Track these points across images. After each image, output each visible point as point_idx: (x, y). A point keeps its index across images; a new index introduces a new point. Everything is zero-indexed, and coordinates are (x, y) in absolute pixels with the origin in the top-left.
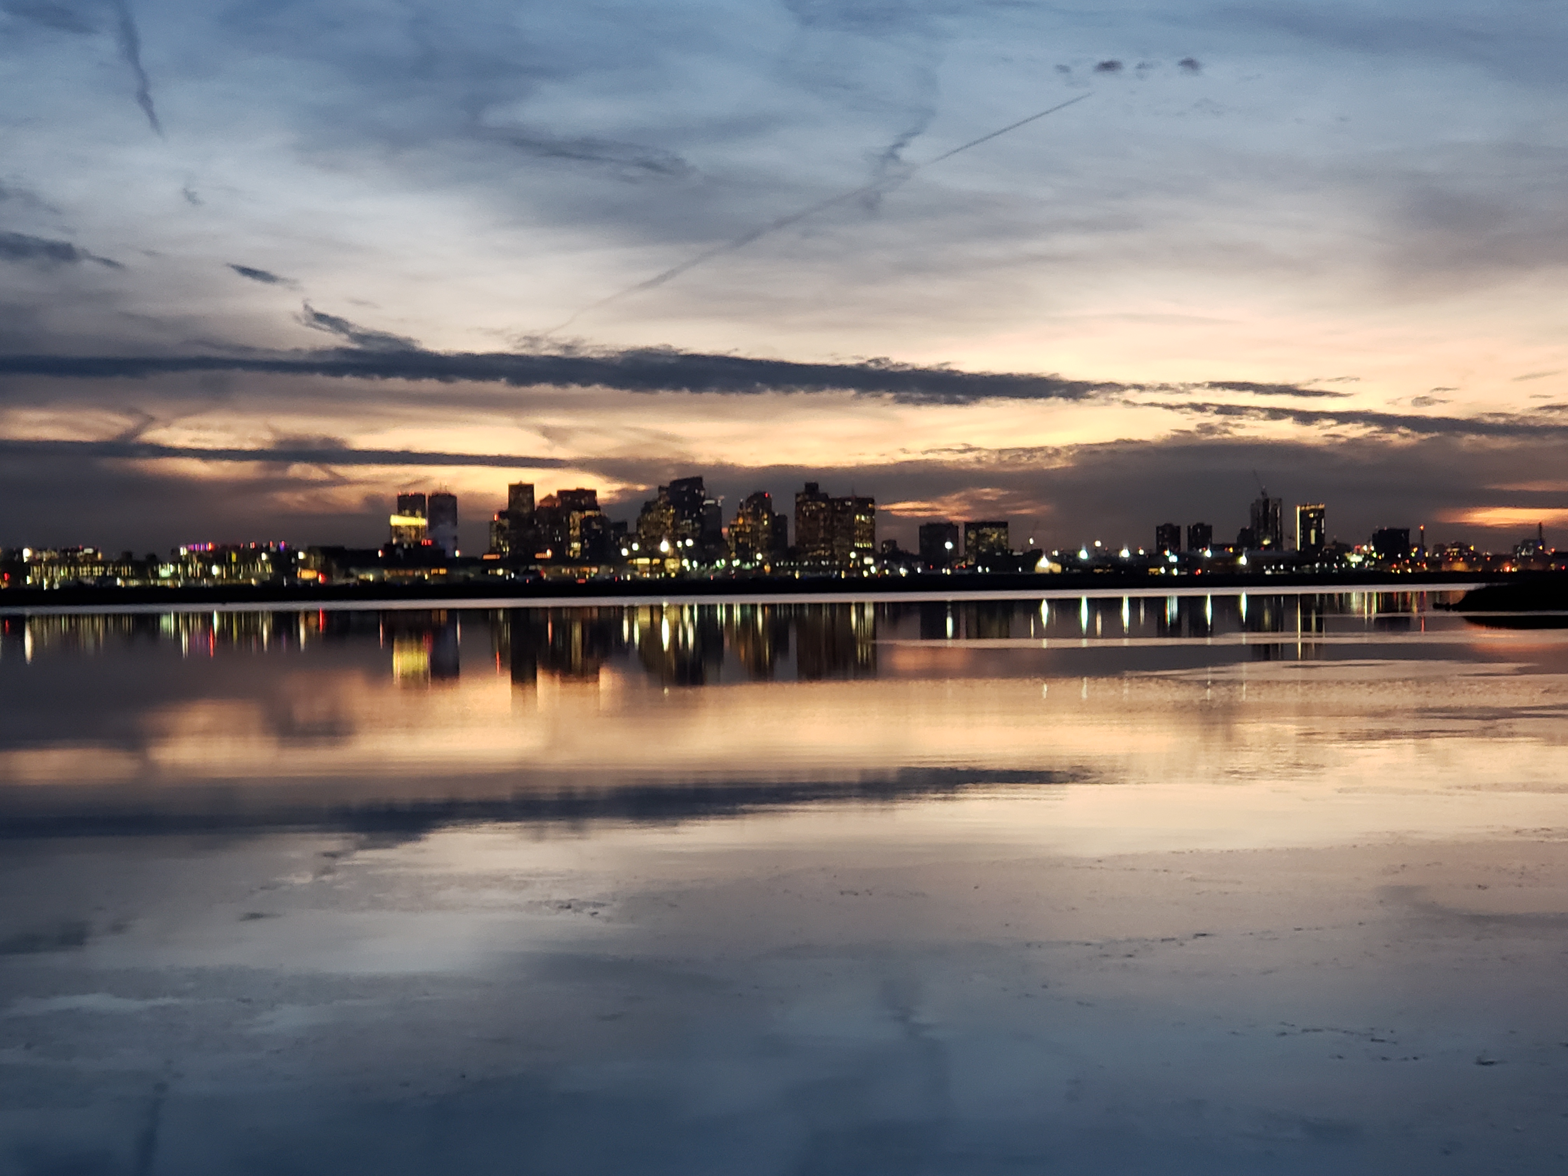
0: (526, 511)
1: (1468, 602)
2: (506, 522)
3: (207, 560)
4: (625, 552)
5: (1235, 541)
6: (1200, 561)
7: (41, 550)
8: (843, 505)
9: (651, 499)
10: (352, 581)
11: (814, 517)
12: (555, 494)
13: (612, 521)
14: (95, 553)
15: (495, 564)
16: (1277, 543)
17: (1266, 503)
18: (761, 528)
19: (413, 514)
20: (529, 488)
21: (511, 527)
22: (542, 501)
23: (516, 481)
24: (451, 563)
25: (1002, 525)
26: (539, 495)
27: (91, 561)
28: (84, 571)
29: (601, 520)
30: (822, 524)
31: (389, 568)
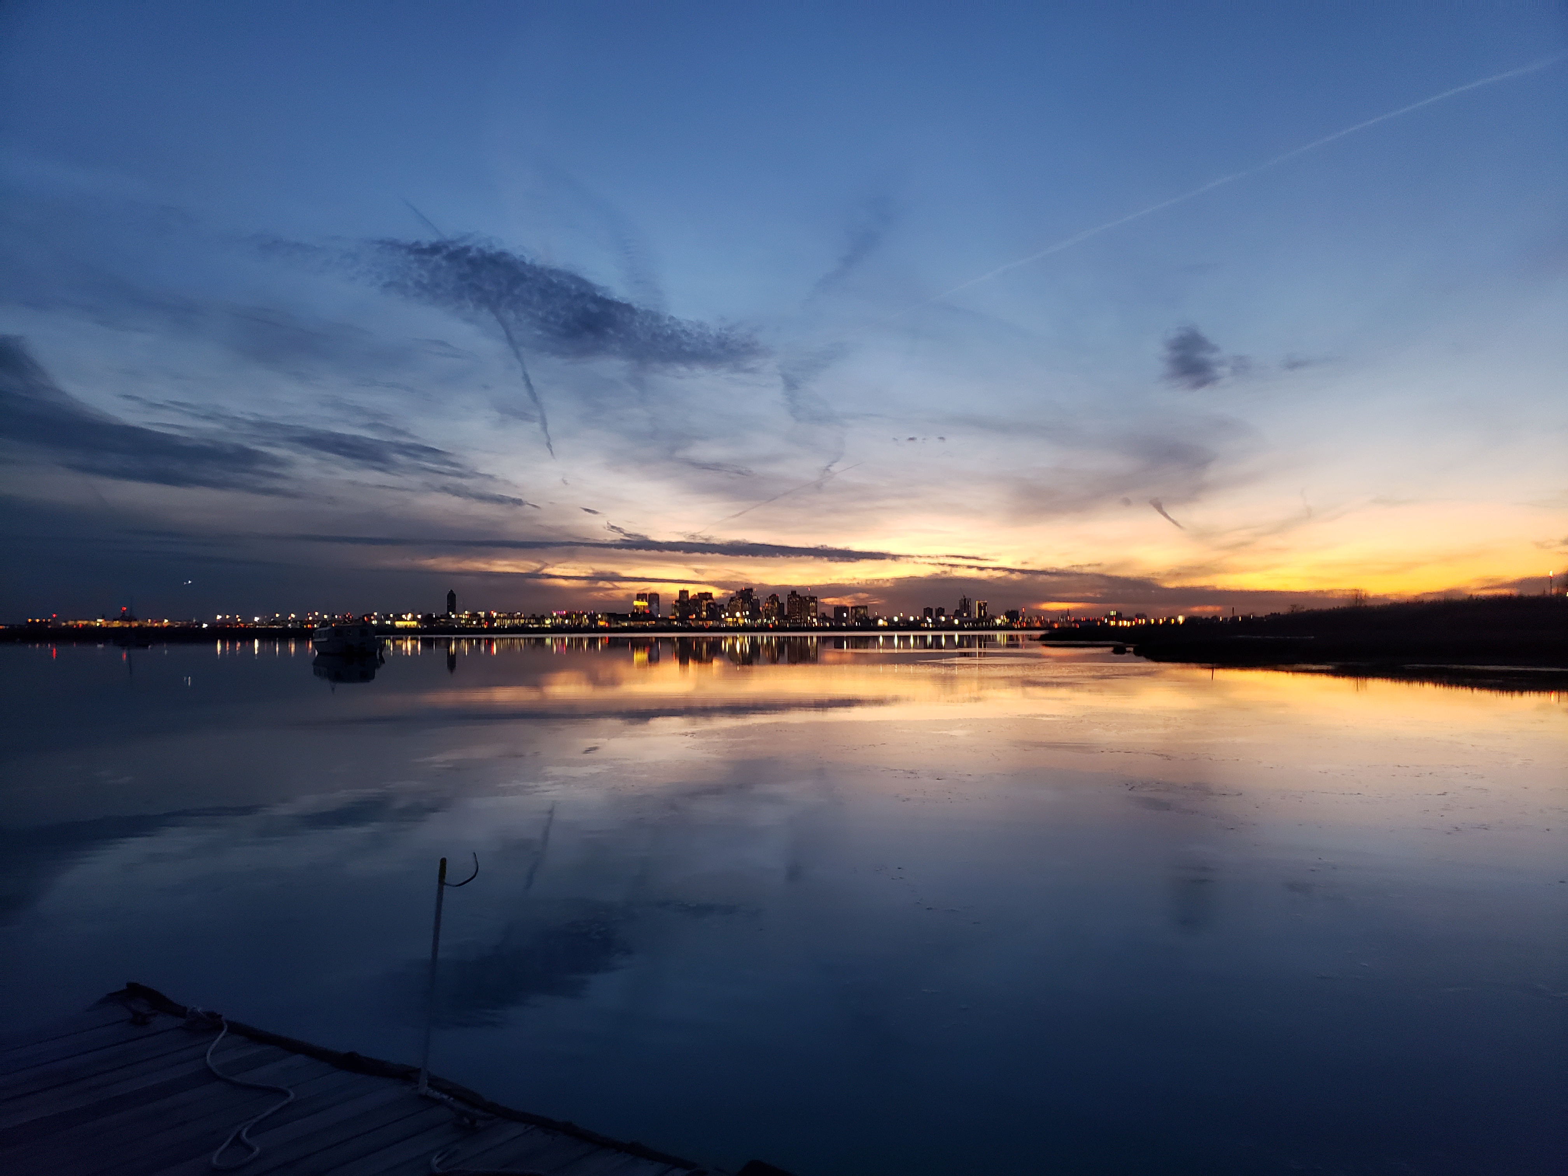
0: (685, 600)
1: (1042, 638)
2: (678, 604)
3: (564, 617)
4: (723, 616)
5: (953, 614)
6: (940, 621)
7: (500, 613)
8: (805, 599)
9: (733, 596)
10: (619, 626)
11: (794, 604)
12: (697, 594)
13: (718, 604)
14: (521, 614)
15: (674, 620)
16: (969, 615)
17: (965, 600)
18: (775, 608)
19: (642, 601)
20: (687, 592)
21: (680, 606)
22: (692, 597)
23: (682, 589)
24: (656, 619)
25: (866, 607)
26: (690, 595)
27: (519, 617)
28: (517, 621)
29: (714, 604)
30: (797, 606)
31: (633, 621)
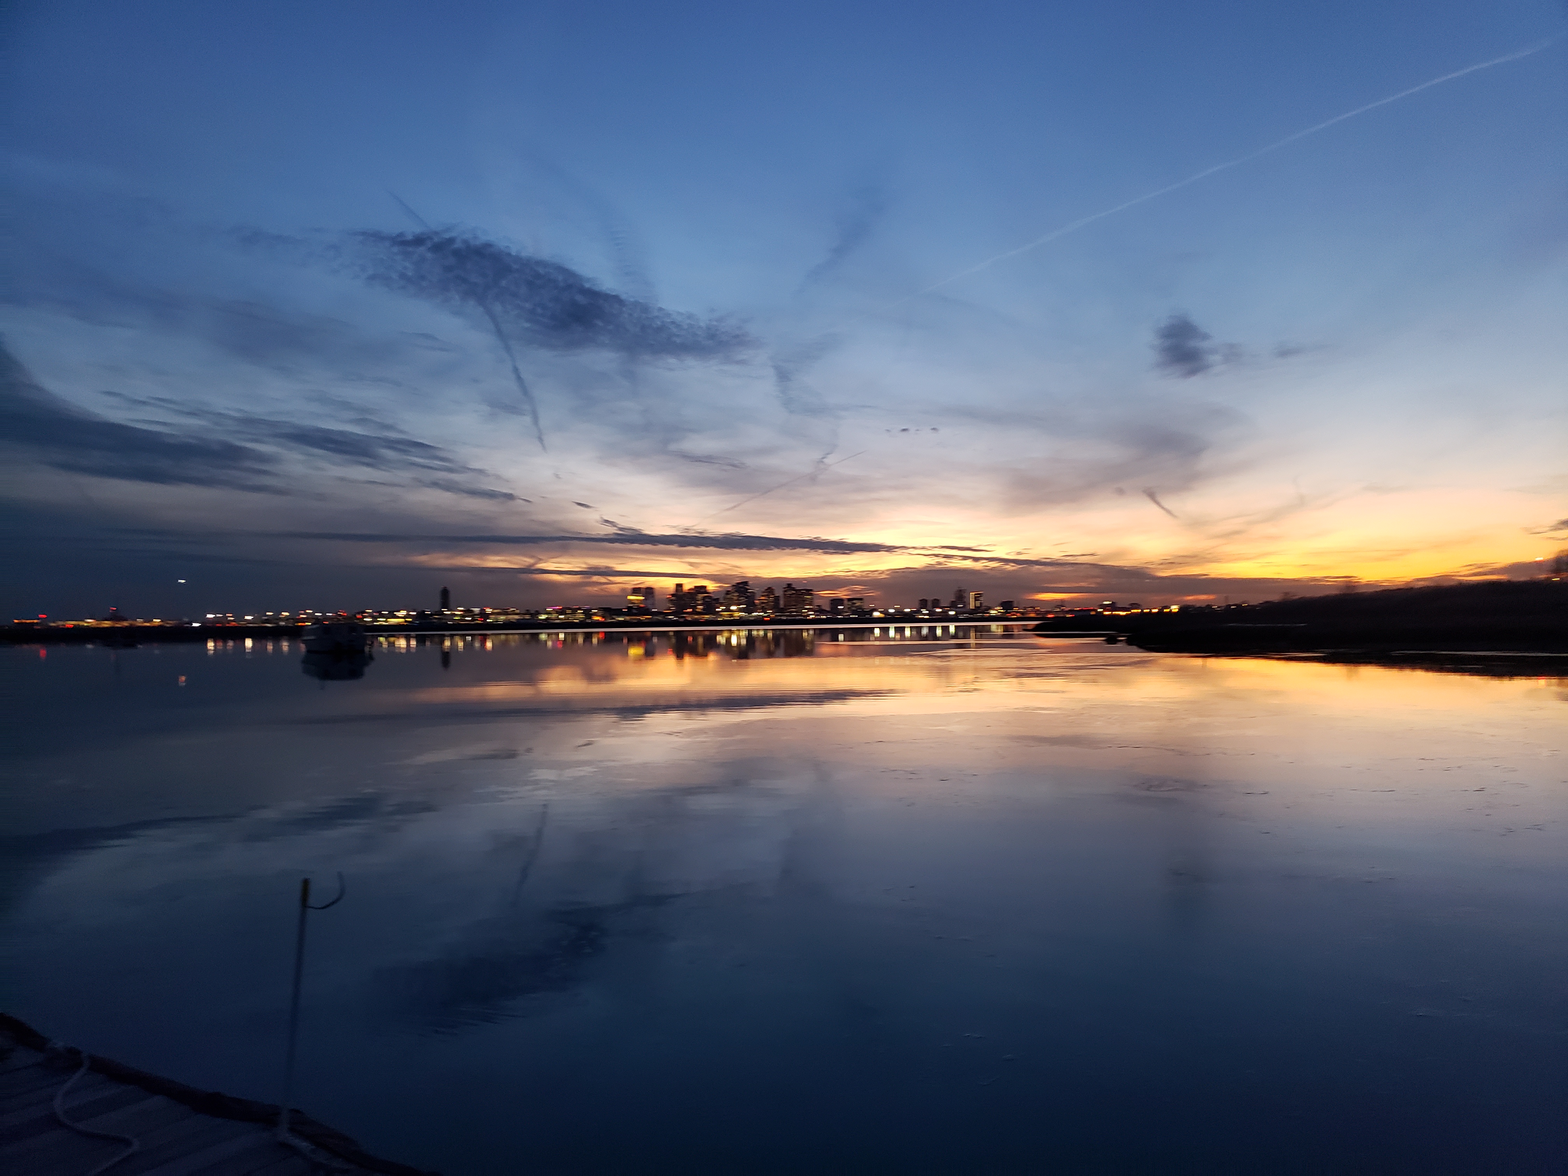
0: (681, 594)
1: (1036, 628)
2: (673, 598)
3: (558, 613)
4: (718, 610)
5: (949, 605)
6: (935, 613)
7: (494, 609)
8: (801, 592)
9: (728, 589)
10: (614, 620)
11: (790, 596)
12: (692, 588)
13: (713, 598)
14: (516, 610)
15: (669, 614)
16: (964, 606)
17: (960, 591)
18: (770, 601)
19: (637, 595)
20: (682, 585)
21: (675, 600)
23: (677, 583)
24: (652, 614)
25: (861, 599)
26: (686, 588)
29: (709, 597)
30: (793, 599)
31: (628, 616)
